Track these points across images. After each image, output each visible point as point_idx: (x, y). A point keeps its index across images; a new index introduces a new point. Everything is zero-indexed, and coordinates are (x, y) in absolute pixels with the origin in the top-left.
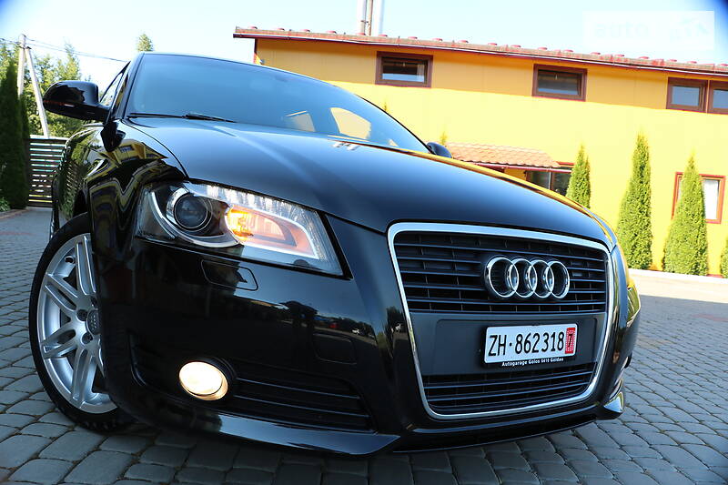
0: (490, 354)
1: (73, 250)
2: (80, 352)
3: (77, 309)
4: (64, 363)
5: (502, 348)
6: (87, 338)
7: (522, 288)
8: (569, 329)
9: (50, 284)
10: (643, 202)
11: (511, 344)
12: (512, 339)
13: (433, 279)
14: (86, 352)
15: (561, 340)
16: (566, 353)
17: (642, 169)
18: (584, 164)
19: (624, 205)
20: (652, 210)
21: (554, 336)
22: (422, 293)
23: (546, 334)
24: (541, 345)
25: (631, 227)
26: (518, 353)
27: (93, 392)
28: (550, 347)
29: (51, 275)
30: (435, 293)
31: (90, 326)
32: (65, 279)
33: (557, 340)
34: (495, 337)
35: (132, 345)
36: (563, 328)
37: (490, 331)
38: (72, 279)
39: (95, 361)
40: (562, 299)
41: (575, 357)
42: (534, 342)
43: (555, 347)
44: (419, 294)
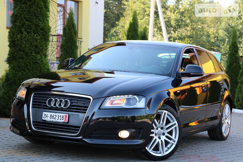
0: (44, 118)
8: (65, 115)
11: (49, 116)
21: (60, 116)
23: (58, 115)
28: (60, 119)
33: (61, 117)
40: (66, 109)
41: (68, 122)
42: (55, 117)
43: (61, 119)
44: (36, 105)
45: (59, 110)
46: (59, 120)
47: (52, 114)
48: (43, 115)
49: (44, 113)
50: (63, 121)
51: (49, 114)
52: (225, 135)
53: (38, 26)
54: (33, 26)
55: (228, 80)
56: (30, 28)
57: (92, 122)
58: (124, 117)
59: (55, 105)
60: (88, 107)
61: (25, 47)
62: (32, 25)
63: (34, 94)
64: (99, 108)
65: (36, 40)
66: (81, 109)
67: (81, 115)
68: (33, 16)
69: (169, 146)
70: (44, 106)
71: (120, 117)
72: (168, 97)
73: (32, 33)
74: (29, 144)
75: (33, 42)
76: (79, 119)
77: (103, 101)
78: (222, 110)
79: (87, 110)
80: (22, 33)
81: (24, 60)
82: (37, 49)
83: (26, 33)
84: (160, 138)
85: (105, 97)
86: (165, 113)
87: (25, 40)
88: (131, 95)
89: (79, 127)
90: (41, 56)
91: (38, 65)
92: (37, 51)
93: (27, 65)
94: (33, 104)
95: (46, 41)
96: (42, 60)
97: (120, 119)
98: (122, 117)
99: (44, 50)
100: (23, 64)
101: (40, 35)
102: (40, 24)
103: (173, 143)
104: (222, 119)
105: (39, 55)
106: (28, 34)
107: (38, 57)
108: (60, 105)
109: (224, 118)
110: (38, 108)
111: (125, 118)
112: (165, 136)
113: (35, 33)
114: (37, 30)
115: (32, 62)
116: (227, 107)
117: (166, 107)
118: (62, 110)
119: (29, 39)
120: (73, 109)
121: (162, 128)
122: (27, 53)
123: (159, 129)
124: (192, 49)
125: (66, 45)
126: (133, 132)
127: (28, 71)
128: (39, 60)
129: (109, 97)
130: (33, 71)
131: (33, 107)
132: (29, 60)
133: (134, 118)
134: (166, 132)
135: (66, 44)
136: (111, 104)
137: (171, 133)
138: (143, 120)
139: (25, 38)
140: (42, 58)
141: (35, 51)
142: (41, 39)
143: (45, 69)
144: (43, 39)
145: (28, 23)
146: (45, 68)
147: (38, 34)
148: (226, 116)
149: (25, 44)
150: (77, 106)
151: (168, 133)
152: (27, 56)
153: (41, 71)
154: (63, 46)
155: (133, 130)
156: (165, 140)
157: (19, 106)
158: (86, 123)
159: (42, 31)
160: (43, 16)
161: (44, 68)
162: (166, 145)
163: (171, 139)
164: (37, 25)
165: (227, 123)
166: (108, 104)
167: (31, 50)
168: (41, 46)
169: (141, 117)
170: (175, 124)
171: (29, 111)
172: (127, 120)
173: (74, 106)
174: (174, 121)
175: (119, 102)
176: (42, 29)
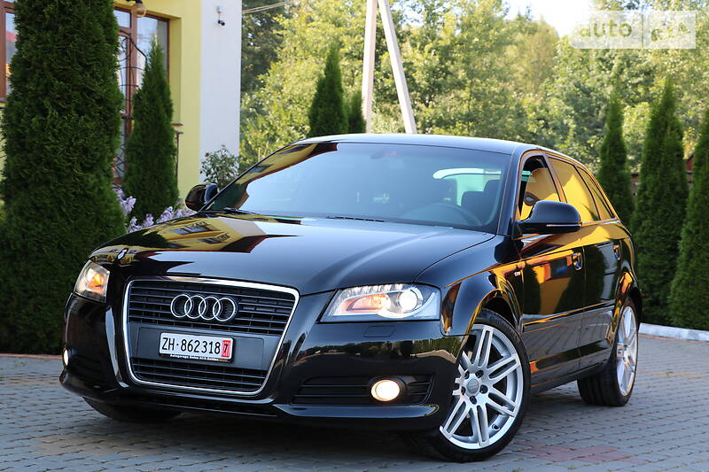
0: (163, 349)
5: (171, 346)
8: (224, 341)
11: (178, 345)
16: (223, 356)
21: (211, 343)
23: (205, 342)
24: (201, 348)
26: (183, 351)
28: (209, 350)
33: (214, 347)
34: (167, 339)
36: (220, 340)
40: (227, 323)
41: (232, 361)
42: (195, 345)
43: (213, 351)
44: (139, 313)
45: (206, 327)
46: (207, 356)
47: (188, 338)
48: (162, 342)
49: (164, 335)
50: (219, 356)
51: (178, 338)
52: (624, 391)
53: (90, 93)
54: (75, 92)
55: (628, 241)
56: (66, 97)
57: (298, 359)
58: (379, 344)
59: (194, 312)
60: (286, 319)
61: (55, 151)
62: (73, 90)
63: (134, 284)
64: (318, 321)
65: (85, 132)
66: (267, 325)
67: (269, 339)
68: (76, 64)
69: (497, 422)
70: (163, 315)
71: (370, 344)
72: (494, 289)
73: (73, 112)
74: (105, 422)
75: (77, 138)
76: (262, 350)
77: (327, 300)
78: (617, 323)
79: (284, 326)
80: (44, 112)
81: (50, 189)
82: (87, 156)
83: (56, 113)
84: (473, 400)
85: (333, 290)
86: (488, 332)
87: (53, 134)
88: (401, 285)
89: (265, 373)
90: (98, 176)
91: (91, 203)
92: (88, 163)
93: (60, 202)
94: (130, 313)
95: (110, 135)
96: (102, 188)
97: (371, 348)
98: (374, 344)
99: (106, 160)
100: (47, 201)
101: (93, 117)
102: (93, 87)
103: (509, 412)
104: (618, 348)
105: (93, 176)
106: (60, 115)
107: (91, 179)
108: (209, 313)
109: (621, 345)
110: (145, 321)
111: (383, 346)
112: (487, 394)
113: (80, 113)
114: (87, 104)
115: (74, 193)
116: (629, 314)
117: (489, 316)
118: (215, 326)
119: (65, 129)
120: (247, 323)
121: (480, 374)
122: (59, 170)
123: (473, 376)
124: (541, 157)
125: (142, 144)
126: (411, 384)
127: (63, 220)
128: (94, 187)
129: (343, 289)
130: (75, 220)
131: (130, 320)
132: (65, 187)
133: (407, 347)
134: (490, 384)
135: (144, 142)
136: (350, 308)
137: (501, 386)
138: (434, 353)
139: (54, 126)
140: (100, 181)
141: (81, 164)
142: (98, 129)
143: (111, 214)
144: (103, 129)
145: (61, 85)
146: (111, 211)
147: (90, 115)
148: (625, 339)
149: (52, 144)
150: (256, 316)
151: (494, 386)
152: (60, 178)
153: (98, 219)
154: (135, 146)
155: (409, 380)
156: (487, 405)
157: (86, 318)
158: (281, 361)
159: (101, 108)
160: (103, 65)
161: (108, 211)
162: (490, 419)
163: (502, 402)
164: (85, 89)
165: (630, 358)
166: (339, 309)
167: (70, 161)
168: (97, 150)
169: (426, 345)
170: (514, 362)
171: (119, 329)
172: (391, 353)
173: (248, 315)
174: (510, 355)
175: (369, 303)
176: (100, 101)
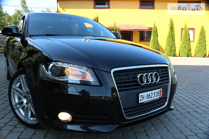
0: (140, 101)
1: (20, 79)
2: (26, 107)
3: (23, 96)
4: (21, 110)
5: (143, 98)
6: (27, 103)
7: (147, 81)
9: (14, 89)
10: (173, 38)
11: (145, 97)
12: (146, 96)
13: (124, 83)
14: (27, 107)
15: (158, 93)
16: (160, 96)
17: (172, 28)
18: (156, 28)
19: (167, 39)
20: (175, 40)
21: (156, 93)
22: (121, 87)
23: (154, 93)
24: (153, 96)
25: (170, 45)
26: (147, 99)
27: (31, 118)
28: (156, 96)
29: (13, 86)
30: (125, 86)
31: (27, 100)
32: (18, 87)
34: (141, 96)
35: (43, 108)
36: (158, 90)
37: (140, 95)
38: (20, 87)
39: (30, 109)
41: (162, 97)
42: (151, 95)
47: (149, 93)
89: (167, 98)
94: (117, 88)
131: (118, 91)
